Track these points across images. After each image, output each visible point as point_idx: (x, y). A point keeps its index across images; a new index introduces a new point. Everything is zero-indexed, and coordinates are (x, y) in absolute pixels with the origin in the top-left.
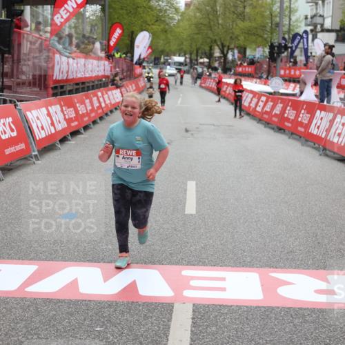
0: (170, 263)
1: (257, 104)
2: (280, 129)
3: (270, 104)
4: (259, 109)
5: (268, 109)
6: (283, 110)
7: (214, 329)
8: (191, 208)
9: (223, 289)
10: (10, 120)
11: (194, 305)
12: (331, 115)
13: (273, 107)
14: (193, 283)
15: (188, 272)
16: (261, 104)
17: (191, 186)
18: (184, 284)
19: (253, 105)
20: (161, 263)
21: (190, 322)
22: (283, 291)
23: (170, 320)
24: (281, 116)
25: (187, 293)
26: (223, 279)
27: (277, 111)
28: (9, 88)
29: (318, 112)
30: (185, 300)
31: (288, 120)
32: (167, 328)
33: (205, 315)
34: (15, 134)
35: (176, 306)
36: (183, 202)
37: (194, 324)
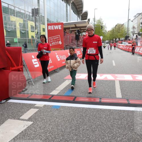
0: (113, 74)
1: (123, 47)
2: (128, 52)
3: (126, 47)
5: (126, 48)
6: (129, 48)
7: (124, 85)
8: (114, 65)
9: (124, 78)
10: (79, 51)
11: (119, 81)
12: (140, 48)
13: (127, 48)
14: (118, 77)
15: (116, 75)
17: (113, 61)
18: (116, 77)
20: (111, 74)
22: (137, 78)
23: (115, 83)
24: (129, 49)
25: (117, 79)
26: (124, 76)
27: (128, 48)
28: (79, 46)
29: (137, 48)
30: (117, 80)
31: (130, 50)
32: (115, 85)
33: (122, 82)
34: (80, 54)
36: (113, 64)
37: (120, 84)
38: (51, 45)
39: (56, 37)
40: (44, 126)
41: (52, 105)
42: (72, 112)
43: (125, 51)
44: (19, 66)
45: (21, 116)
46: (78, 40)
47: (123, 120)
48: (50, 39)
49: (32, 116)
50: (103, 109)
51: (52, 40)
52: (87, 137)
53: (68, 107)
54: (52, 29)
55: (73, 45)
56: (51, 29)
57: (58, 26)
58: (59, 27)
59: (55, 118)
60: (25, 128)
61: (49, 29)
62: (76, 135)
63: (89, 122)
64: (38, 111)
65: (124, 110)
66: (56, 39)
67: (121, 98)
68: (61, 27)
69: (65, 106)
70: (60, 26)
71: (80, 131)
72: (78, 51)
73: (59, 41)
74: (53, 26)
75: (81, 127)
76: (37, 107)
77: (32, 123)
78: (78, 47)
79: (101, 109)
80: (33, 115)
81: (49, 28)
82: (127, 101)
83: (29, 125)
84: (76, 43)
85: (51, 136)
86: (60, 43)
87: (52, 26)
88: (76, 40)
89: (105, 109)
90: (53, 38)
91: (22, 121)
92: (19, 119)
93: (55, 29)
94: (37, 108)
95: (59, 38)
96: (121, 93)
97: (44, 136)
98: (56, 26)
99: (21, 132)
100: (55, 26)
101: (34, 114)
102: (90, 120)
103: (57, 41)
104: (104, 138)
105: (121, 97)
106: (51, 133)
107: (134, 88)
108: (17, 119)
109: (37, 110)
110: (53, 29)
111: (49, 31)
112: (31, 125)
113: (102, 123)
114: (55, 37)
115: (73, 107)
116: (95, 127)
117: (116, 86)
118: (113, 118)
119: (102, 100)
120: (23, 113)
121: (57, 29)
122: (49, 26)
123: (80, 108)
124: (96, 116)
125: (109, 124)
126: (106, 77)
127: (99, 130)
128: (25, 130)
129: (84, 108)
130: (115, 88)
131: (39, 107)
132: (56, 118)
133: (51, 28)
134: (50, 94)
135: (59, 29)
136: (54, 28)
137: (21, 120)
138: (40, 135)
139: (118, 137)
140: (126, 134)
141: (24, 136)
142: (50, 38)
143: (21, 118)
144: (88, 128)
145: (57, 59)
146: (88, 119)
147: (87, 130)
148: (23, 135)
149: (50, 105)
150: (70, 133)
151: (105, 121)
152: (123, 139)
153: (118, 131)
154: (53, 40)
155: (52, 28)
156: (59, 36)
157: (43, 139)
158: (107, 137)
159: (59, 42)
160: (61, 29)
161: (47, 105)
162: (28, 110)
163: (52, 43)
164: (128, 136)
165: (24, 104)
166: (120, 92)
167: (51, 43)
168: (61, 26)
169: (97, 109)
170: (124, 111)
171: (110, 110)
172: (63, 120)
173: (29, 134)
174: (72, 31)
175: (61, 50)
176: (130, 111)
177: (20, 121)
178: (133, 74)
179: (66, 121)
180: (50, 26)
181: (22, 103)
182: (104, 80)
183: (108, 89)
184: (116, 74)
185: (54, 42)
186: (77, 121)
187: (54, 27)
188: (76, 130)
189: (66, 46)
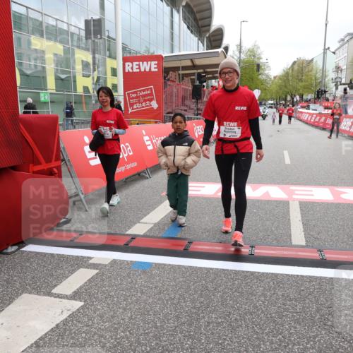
0: (283, 184)
1: (311, 119)
2: (324, 129)
3: (318, 118)
4: (312, 120)
5: (317, 120)
6: (325, 120)
7: (312, 212)
8: (288, 161)
9: (312, 195)
10: (202, 126)
11: (299, 202)
12: (352, 119)
13: (320, 119)
14: (297, 192)
15: (293, 188)
16: (313, 118)
17: (286, 153)
18: (292, 192)
19: (309, 119)
20: (278, 184)
21: (299, 209)
22: (344, 196)
23: (289, 208)
24: (325, 123)
25: (295, 197)
26: (311, 191)
27: (322, 120)
28: (200, 114)
29: (345, 119)
30: (294, 200)
31: (328, 124)
32: (288, 212)
33: (306, 207)
35: (291, 202)
37: (301, 210)
38: (130, 111)
39: (144, 91)
40: (112, 313)
41: (131, 261)
42: (181, 279)
43: (317, 127)
44: (51, 161)
45: (56, 286)
46: (197, 100)
47: (307, 301)
48: (129, 96)
49: (81, 287)
50: (259, 273)
51: (133, 98)
52: (217, 343)
53: (172, 267)
54: (135, 70)
55: (186, 110)
56: (131, 71)
57: (149, 63)
58: (152, 66)
59: (139, 294)
60: (65, 316)
61: (127, 71)
62: (190, 337)
63: (222, 305)
64: (97, 274)
65: (311, 277)
66: (143, 96)
67: (302, 246)
68: (156, 66)
69: (165, 265)
70: (153, 63)
71: (199, 328)
72: (198, 127)
73: (151, 100)
74: (138, 63)
75: (204, 317)
76: (94, 264)
77: (82, 303)
78: (199, 117)
79: (252, 273)
80: (84, 285)
81: (128, 69)
82: (318, 255)
83: (74, 310)
84: (193, 106)
85: (128, 338)
86: (154, 105)
87: (135, 63)
88: (193, 98)
89: (263, 273)
90: (136, 93)
91: (58, 299)
92: (49, 294)
93: (143, 70)
94: (95, 266)
95: (151, 94)
96: (303, 233)
97: (111, 337)
98: (145, 63)
99: (54, 325)
100: (141, 63)
101: (86, 283)
102: (226, 300)
103: (145, 101)
104: (259, 346)
105: (303, 243)
106: (129, 331)
107: (336, 220)
108: (45, 294)
109: (94, 272)
110: (138, 70)
111: (126, 75)
112: (78, 310)
113: (255, 307)
114: (140, 91)
115: (183, 266)
116: (238, 318)
117: (291, 215)
118: (283, 295)
119: (256, 251)
120: (60, 279)
121: (147, 70)
122: (127, 64)
123: (201, 269)
124: (240, 290)
125: (273, 309)
126: (267, 193)
127: (247, 326)
128: (65, 322)
129: (211, 269)
130: (289, 219)
131: (100, 264)
132: (142, 293)
133: (133, 67)
134: (127, 233)
135: (153, 70)
136: (139, 68)
137: (55, 297)
138: (102, 336)
139: (294, 345)
140: (315, 337)
141: (61, 336)
142: (128, 94)
143: (54, 291)
144: (220, 320)
145: (146, 146)
146: (222, 297)
147: (219, 324)
148: (60, 333)
149: (127, 261)
150: (175, 330)
151: (263, 302)
152: (306, 348)
153: (296, 328)
154: (137, 97)
155: (135, 67)
156: (151, 88)
157: (108, 345)
158: (268, 343)
159: (151, 103)
160: (156, 70)
161: (120, 261)
162: (72, 272)
163: (135, 106)
164: (319, 341)
165: (63, 256)
166: (302, 230)
167: (132, 105)
168: (156, 62)
169: (243, 272)
170: (311, 279)
171: (276, 275)
172: (159, 299)
173: (75, 333)
174: (184, 75)
175: (156, 122)
176: (325, 278)
177: (53, 299)
178: (334, 186)
179: (167, 300)
180: (130, 64)
181: (57, 254)
182: (261, 201)
183: (273, 224)
184: (292, 184)
185: (139, 102)
186: (193, 301)
187: (139, 65)
188: (190, 325)
189: (168, 113)
